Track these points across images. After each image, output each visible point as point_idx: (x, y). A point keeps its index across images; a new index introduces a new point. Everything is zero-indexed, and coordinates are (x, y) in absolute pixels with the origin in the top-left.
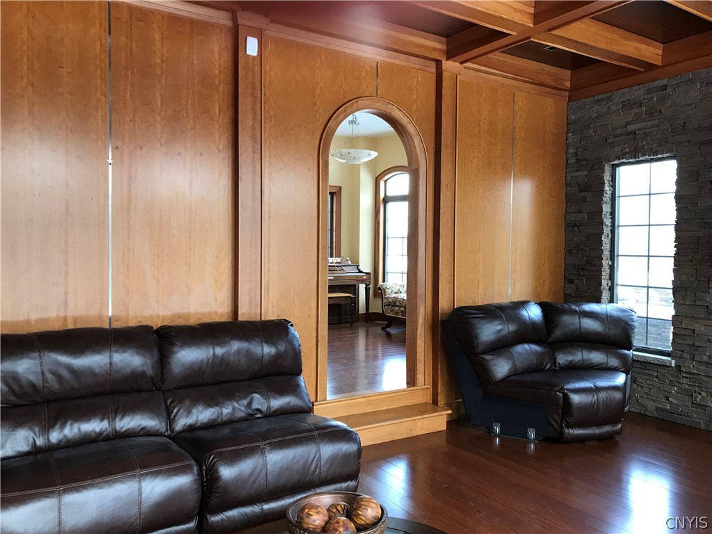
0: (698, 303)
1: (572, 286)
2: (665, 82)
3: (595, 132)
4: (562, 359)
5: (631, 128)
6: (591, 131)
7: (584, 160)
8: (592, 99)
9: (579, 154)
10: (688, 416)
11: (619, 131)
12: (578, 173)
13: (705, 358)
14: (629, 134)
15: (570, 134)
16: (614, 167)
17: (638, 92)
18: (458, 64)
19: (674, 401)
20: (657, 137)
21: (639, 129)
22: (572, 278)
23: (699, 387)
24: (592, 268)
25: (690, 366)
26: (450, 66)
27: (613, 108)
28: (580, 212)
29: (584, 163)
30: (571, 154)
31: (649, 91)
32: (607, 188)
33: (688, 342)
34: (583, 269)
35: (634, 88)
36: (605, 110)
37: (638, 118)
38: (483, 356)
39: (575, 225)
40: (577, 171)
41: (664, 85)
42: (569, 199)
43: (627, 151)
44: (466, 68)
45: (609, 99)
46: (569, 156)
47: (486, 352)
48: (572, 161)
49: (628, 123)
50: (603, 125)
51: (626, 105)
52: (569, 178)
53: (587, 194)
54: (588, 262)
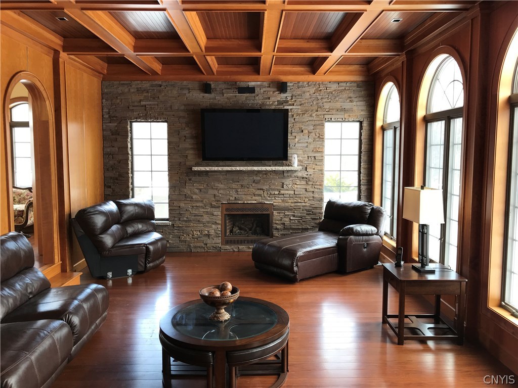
0: (181, 193)
1: (110, 189)
2: (160, 83)
3: (121, 101)
4: (130, 230)
5: (143, 103)
6: (118, 101)
7: (114, 117)
8: (118, 82)
9: (111, 113)
10: (178, 247)
11: (136, 104)
12: (111, 124)
13: (185, 219)
14: (142, 106)
15: (104, 100)
16: (131, 123)
17: (146, 85)
18: (66, 55)
19: (171, 242)
20: (158, 110)
21: (148, 105)
22: (109, 185)
23: (182, 233)
24: (123, 179)
25: (178, 223)
26: (63, 55)
27: (132, 90)
28: (113, 147)
29: (115, 118)
30: (106, 112)
31: (152, 86)
32: (129, 134)
33: (177, 212)
34: (117, 179)
35: (143, 82)
36: (126, 90)
37: (146, 99)
38: (100, 236)
39: (110, 154)
40: (110, 123)
41: (160, 85)
42: (105, 138)
43: (141, 115)
44: (70, 58)
45: (130, 85)
46: (104, 113)
47: (101, 234)
48: (106, 116)
49: (140, 101)
50: (126, 99)
51: (139, 91)
52: (104, 126)
53: (118, 137)
54: (120, 175)
